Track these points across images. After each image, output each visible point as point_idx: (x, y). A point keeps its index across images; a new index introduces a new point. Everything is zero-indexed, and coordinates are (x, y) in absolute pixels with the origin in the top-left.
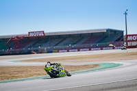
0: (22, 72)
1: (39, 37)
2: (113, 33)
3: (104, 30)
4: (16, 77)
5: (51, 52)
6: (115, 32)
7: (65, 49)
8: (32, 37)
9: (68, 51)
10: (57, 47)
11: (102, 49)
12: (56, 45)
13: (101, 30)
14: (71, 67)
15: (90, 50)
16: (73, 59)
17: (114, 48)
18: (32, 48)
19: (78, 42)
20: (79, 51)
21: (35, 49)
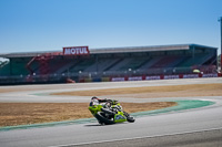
0: (51, 112)
1: (79, 56)
2: (200, 51)
3: (185, 46)
4: (42, 120)
5: (99, 81)
6: (203, 49)
7: (122, 76)
8: (68, 56)
9: (126, 80)
10: (109, 72)
11: (181, 77)
12: (107, 69)
13: (180, 46)
14: (131, 105)
15: (162, 78)
16: (135, 92)
17: (200, 76)
18: (69, 74)
19: (143, 64)
20: (144, 79)
21: (73, 74)
